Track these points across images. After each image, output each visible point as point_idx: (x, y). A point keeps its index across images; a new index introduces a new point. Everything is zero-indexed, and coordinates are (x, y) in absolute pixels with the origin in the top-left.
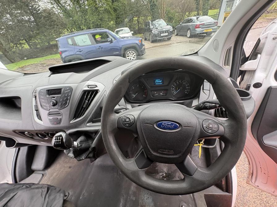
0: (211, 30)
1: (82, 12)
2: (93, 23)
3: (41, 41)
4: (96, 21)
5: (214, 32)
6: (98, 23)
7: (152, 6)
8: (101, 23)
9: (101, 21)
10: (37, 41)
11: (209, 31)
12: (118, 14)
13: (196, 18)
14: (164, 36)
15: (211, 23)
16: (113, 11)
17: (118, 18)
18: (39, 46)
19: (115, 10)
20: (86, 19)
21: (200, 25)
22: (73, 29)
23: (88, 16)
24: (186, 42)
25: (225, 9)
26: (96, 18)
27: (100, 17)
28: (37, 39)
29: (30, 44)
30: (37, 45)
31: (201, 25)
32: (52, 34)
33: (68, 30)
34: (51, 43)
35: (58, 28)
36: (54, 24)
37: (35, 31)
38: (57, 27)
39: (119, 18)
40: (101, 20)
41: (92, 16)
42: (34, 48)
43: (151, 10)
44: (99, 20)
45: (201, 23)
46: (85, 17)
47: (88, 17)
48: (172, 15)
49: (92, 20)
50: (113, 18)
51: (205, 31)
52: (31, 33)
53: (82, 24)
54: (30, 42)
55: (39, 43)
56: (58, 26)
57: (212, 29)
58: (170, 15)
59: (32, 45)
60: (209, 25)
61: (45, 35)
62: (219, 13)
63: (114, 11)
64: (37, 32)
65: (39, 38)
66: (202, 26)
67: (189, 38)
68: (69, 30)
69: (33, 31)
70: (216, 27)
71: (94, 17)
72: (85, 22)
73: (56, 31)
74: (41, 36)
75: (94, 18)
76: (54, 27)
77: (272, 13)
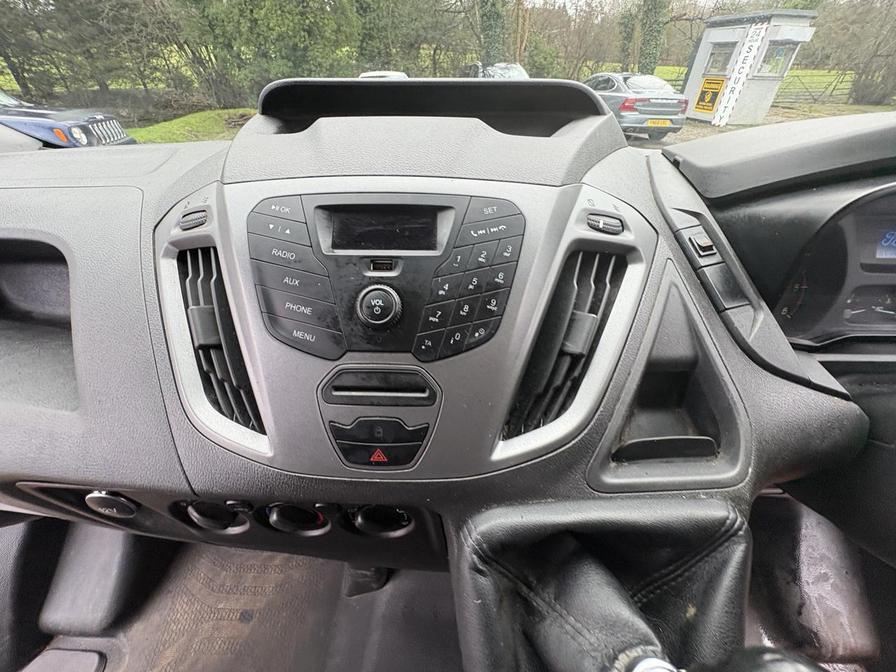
0: (668, 124)
2: (281, 37)
3: (73, 71)
4: (291, 33)
5: (675, 130)
6: (297, 40)
7: (489, 19)
8: (307, 42)
9: (309, 36)
10: (54, 71)
11: (661, 124)
12: (370, 23)
13: (621, 78)
15: (669, 101)
16: (355, 10)
17: (368, 36)
18: (64, 90)
19: (362, 8)
20: (256, 20)
21: (638, 104)
22: (203, 48)
23: (263, 12)
25: (706, 68)
26: (292, 21)
27: (307, 21)
28: (53, 63)
29: (26, 75)
30: (52, 85)
31: (641, 104)
32: (117, 54)
33: (181, 47)
34: (111, 87)
35: (144, 34)
36: (133, 18)
37: (49, 31)
38: (141, 31)
39: (371, 38)
40: (310, 32)
41: (279, 12)
42: (41, 94)
43: (484, 30)
44: (303, 33)
45: (639, 96)
46: (252, 11)
47: (266, 15)
48: (545, 59)
49: (277, 28)
50: (352, 34)
51: (649, 125)
52: (34, 35)
53: (241, 36)
54: (27, 67)
55: (63, 78)
56: (146, 25)
57: (671, 120)
58: (539, 59)
59: (31, 79)
60: (662, 108)
61: (88, 51)
62: (687, 75)
63: (357, 12)
64: (60, 37)
65: (63, 59)
66: (644, 106)
68: (186, 47)
69: (44, 30)
70: (680, 116)
71: (287, 18)
72: (251, 29)
73: (134, 45)
74: (75, 54)
75: (287, 21)
76: (130, 30)
77: (824, 103)
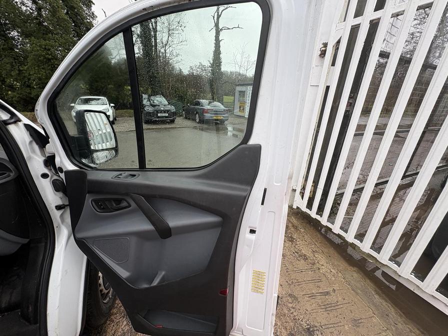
1: (14, 58)
14: (163, 117)
15: (221, 110)
21: (209, 111)
24: (195, 128)
51: (217, 118)
57: (223, 116)
67: (198, 123)
